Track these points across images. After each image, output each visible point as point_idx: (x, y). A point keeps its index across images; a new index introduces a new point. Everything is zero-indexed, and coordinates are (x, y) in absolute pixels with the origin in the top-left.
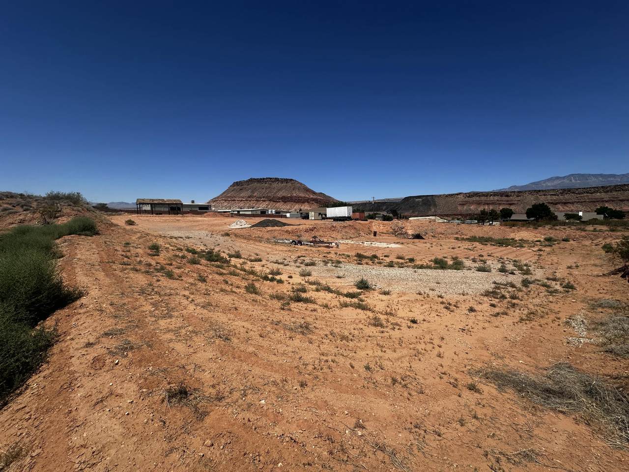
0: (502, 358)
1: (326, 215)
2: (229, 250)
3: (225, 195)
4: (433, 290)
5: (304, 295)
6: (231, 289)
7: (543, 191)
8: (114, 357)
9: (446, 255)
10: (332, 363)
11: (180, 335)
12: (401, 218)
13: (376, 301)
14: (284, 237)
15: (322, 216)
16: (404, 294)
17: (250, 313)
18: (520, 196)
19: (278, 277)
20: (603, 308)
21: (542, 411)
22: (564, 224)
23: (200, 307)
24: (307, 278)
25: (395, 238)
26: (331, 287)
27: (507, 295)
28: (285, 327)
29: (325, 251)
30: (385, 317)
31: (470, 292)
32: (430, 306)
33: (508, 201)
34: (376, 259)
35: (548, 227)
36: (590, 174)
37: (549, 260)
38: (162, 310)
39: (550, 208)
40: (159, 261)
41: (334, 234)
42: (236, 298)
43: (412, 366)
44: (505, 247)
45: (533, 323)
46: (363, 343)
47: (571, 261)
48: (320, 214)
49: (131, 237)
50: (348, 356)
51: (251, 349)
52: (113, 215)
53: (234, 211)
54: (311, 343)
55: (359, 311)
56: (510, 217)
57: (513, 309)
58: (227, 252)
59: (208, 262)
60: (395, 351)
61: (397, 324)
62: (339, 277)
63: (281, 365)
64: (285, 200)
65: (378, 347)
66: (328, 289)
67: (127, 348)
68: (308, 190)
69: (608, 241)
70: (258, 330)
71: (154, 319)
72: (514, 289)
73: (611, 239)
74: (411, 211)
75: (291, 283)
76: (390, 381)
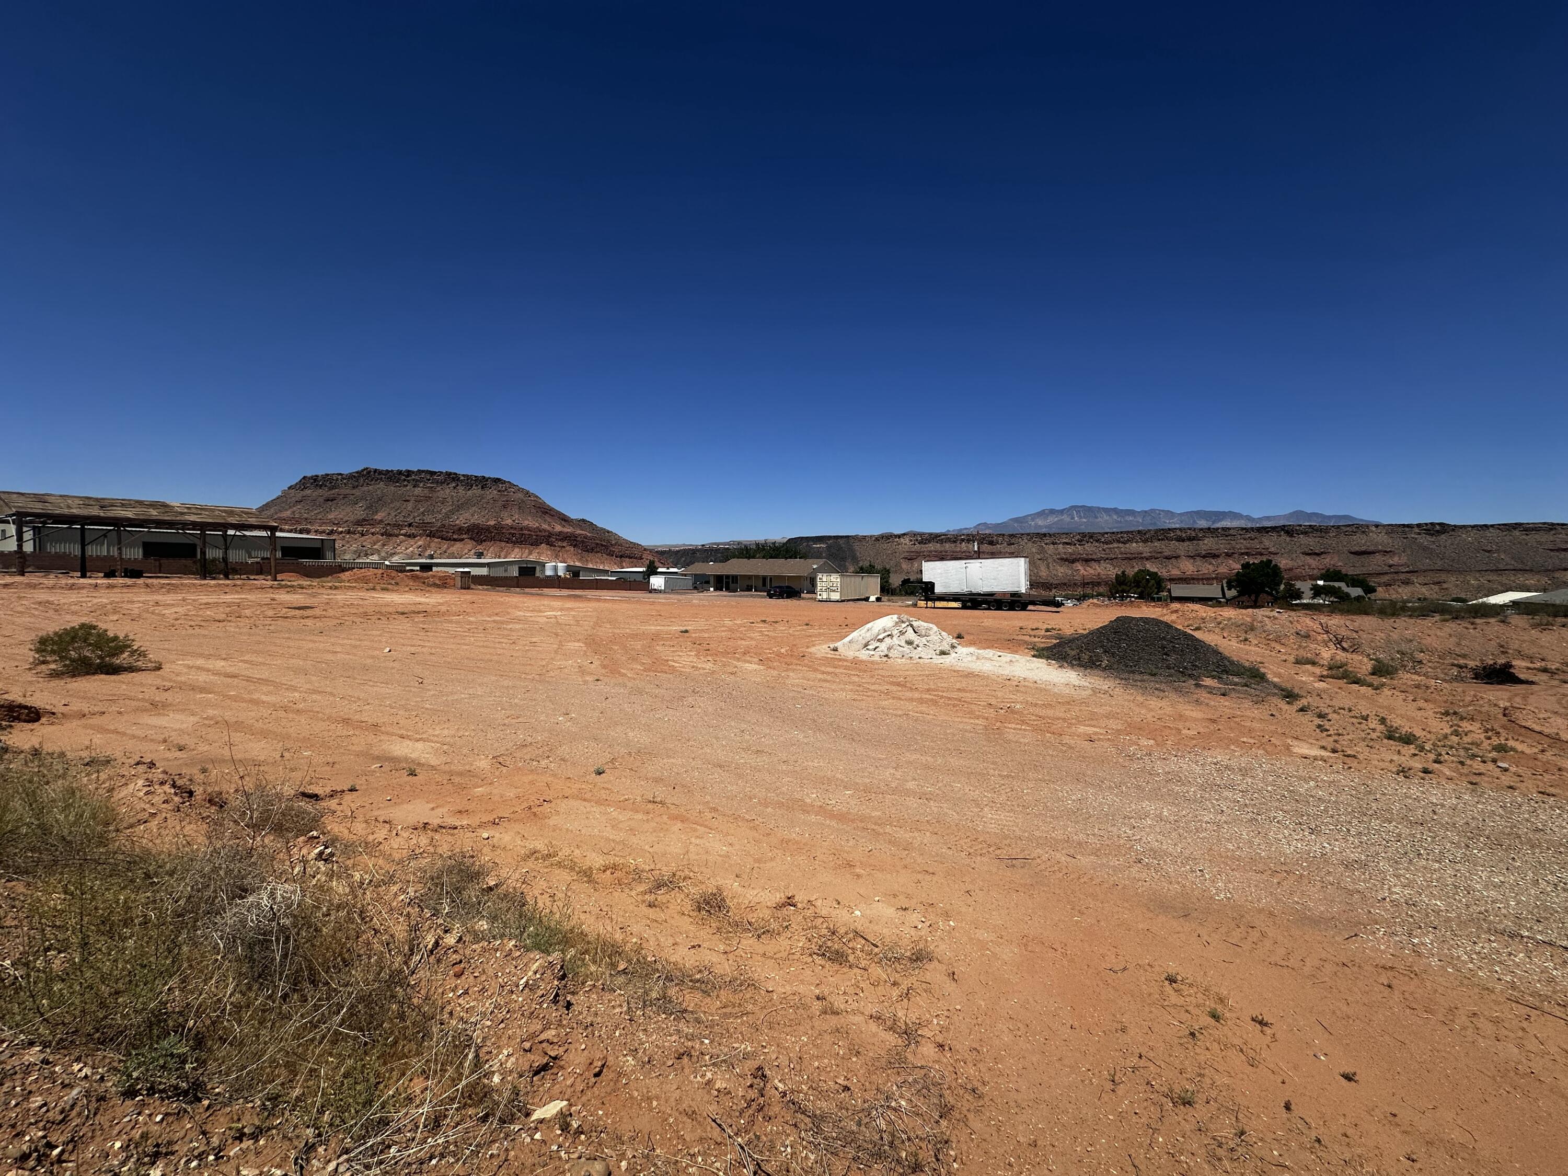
56: (1168, 590)
64: (479, 535)
68: (546, 511)
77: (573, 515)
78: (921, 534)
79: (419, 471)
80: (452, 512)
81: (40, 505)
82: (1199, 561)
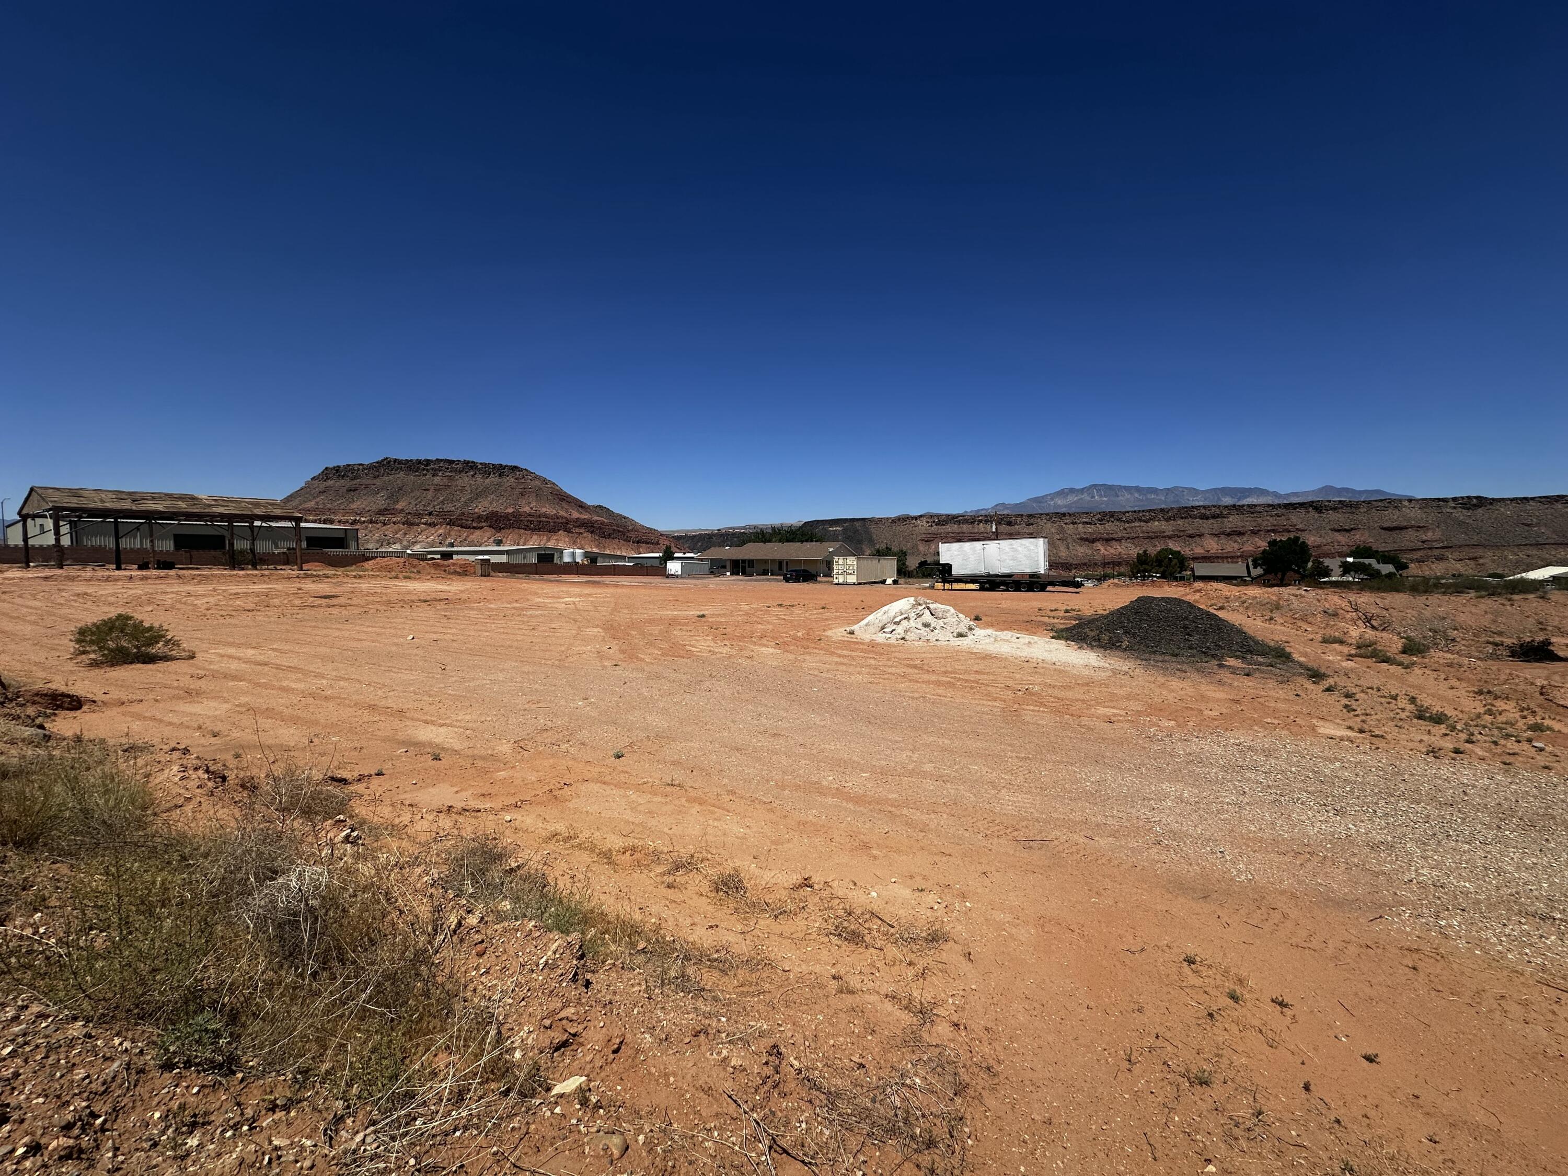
3: (294, 504)
56: (1192, 570)
64: (498, 522)
68: (563, 498)
77: (590, 501)
78: (938, 516)
79: (437, 460)
80: (471, 500)
81: (75, 500)
82: (1223, 539)
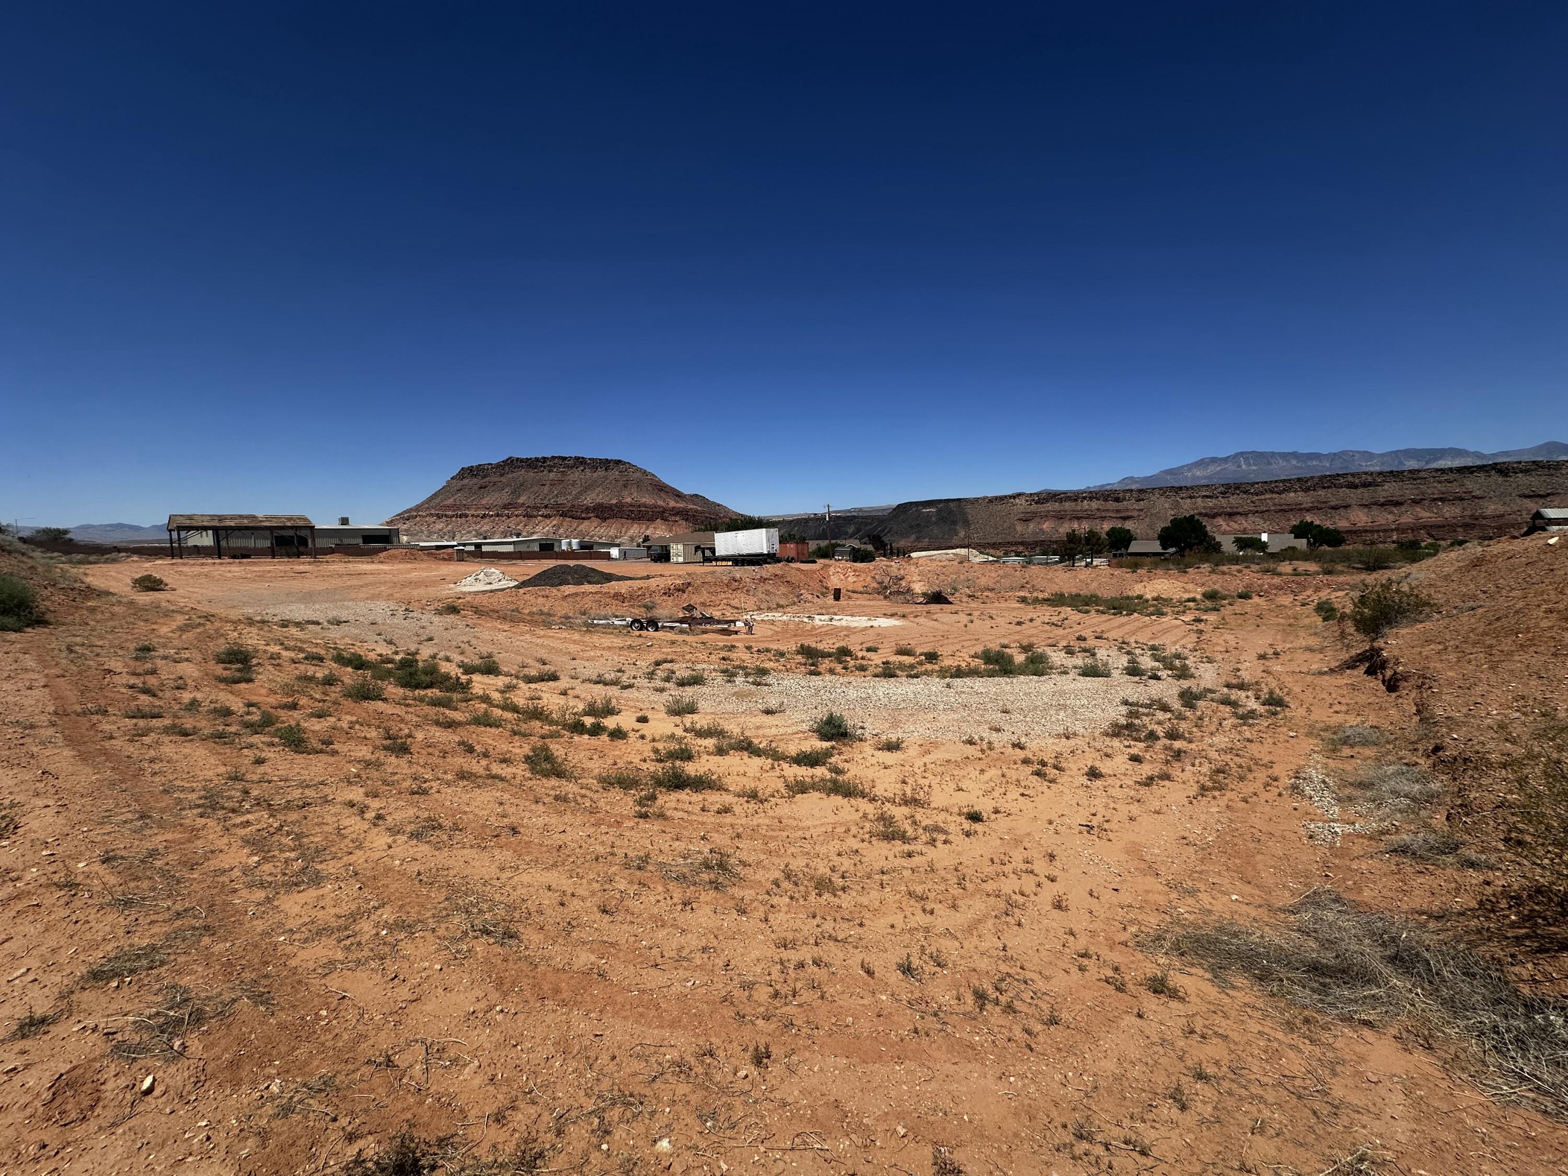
0: (1192, 893)
1: (713, 550)
2: (462, 653)
3: (437, 501)
4: (998, 730)
5: (691, 769)
6: (487, 769)
7: (1187, 488)
8: (136, 1066)
9: (1006, 642)
10: (816, 969)
11: (359, 944)
12: (892, 554)
13: (872, 770)
14: (609, 611)
15: (703, 553)
16: (935, 745)
17: (557, 839)
18: (1143, 500)
19: (610, 722)
20: (1352, 746)
21: (1326, 1028)
22: (1235, 560)
23: (405, 838)
24: (688, 719)
25: (885, 603)
26: (756, 741)
27: (1160, 731)
28: (667, 874)
29: (721, 644)
30: (905, 810)
31: (1079, 728)
32: (1000, 772)
33: (1118, 511)
34: (849, 659)
35: (1206, 567)
36: (1273, 453)
37: (1221, 642)
38: (287, 861)
39: (1205, 526)
40: (255, 699)
41: (739, 599)
42: (506, 796)
43: (1009, 945)
44: (1127, 615)
45: (1229, 794)
46: (874, 894)
47: (1261, 641)
48: (697, 548)
49: (154, 627)
50: (850, 940)
51: (584, 958)
52: (91, 563)
53: (464, 545)
54: (744, 912)
55: (837, 800)
56: (1127, 547)
57: (1179, 764)
58: (457, 658)
59: (409, 693)
60: (954, 907)
61: (937, 829)
62: (768, 712)
63: (682, 998)
64: (603, 513)
65: (912, 902)
66: (747, 747)
67: (179, 1021)
68: (662, 488)
69: (1324, 594)
70: (593, 893)
71: (260, 895)
72: (1169, 715)
73: (1329, 591)
74: (913, 537)
75: (649, 738)
76: (969, 999)
77: (686, 490)
78: (1038, 494)
79: (553, 457)
80: (581, 493)
